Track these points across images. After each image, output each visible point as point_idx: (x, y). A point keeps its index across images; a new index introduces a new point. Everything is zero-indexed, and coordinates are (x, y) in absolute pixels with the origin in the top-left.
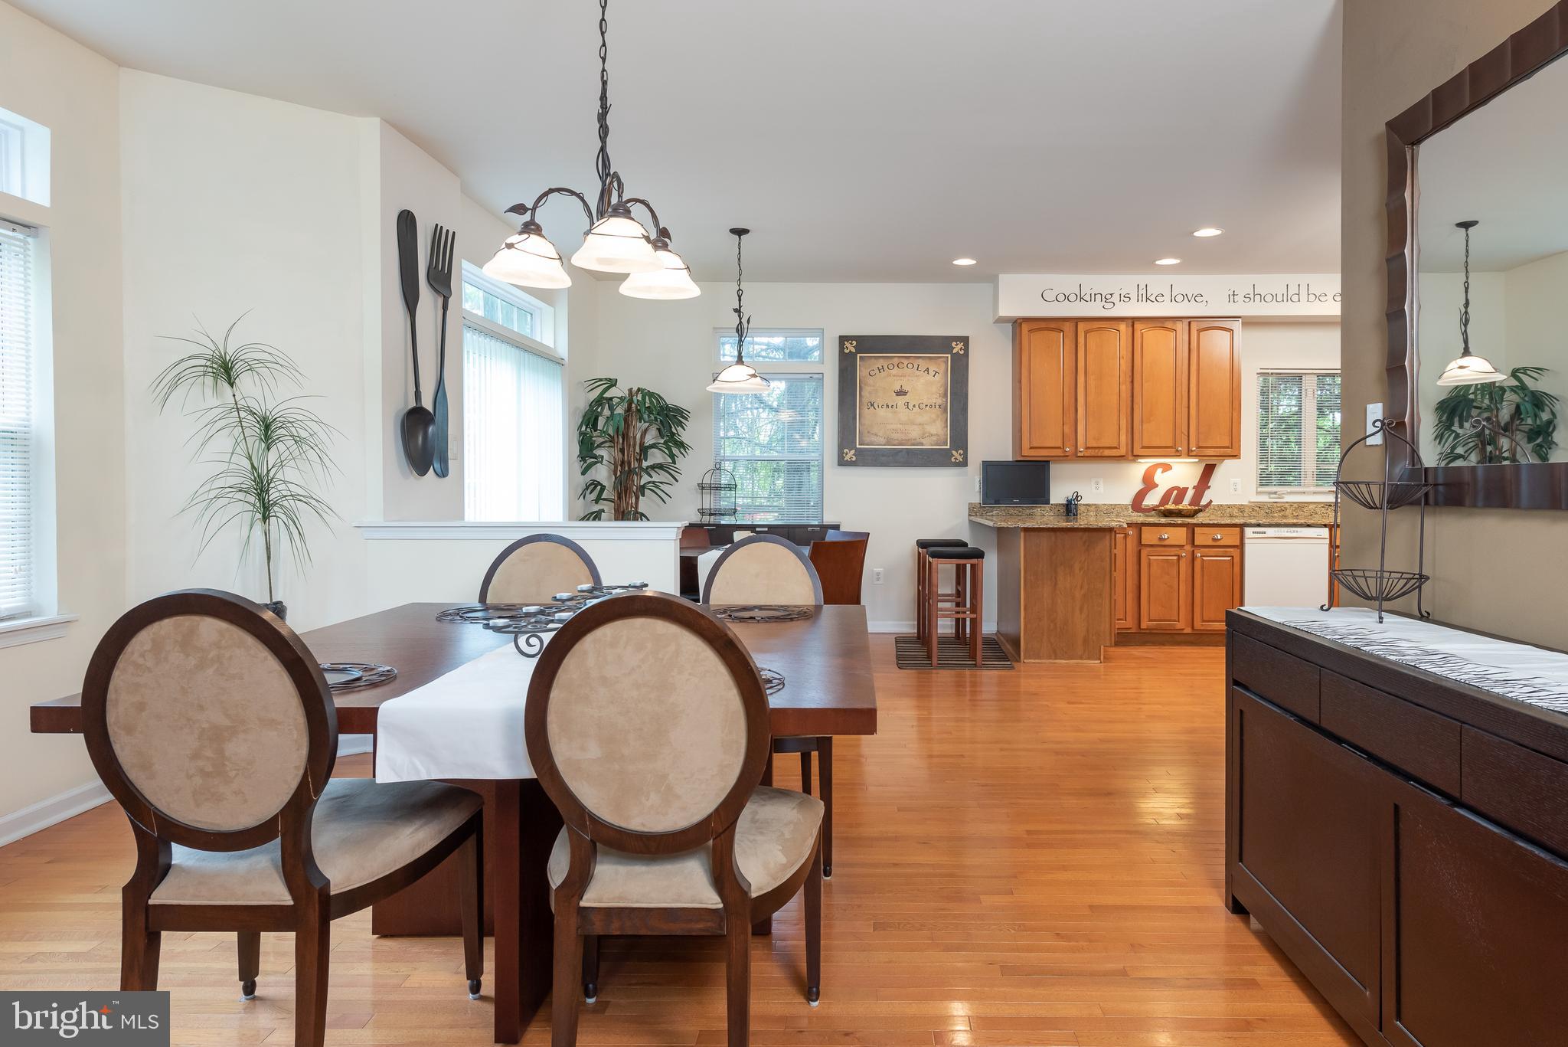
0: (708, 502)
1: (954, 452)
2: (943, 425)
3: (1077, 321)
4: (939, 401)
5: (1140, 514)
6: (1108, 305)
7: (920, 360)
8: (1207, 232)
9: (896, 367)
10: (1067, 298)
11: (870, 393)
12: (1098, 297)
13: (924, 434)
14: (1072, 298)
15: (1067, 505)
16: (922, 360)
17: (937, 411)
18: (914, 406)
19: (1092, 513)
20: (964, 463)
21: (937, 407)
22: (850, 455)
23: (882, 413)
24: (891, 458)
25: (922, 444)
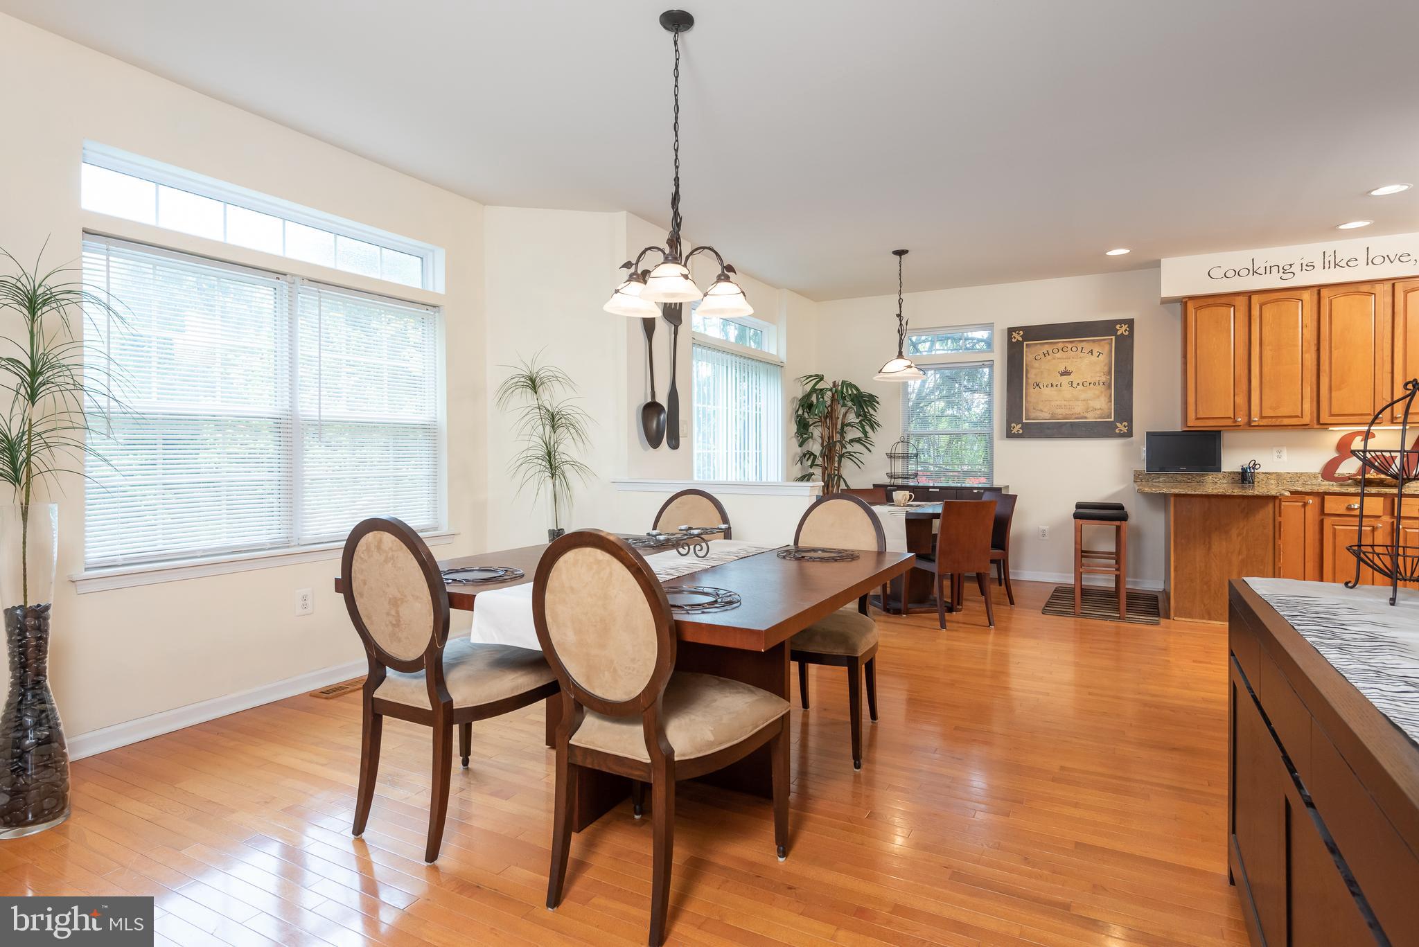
0: (899, 467)
1: (1118, 425)
2: (1107, 400)
3: (1249, 294)
4: (1103, 379)
5: (1332, 483)
6: (1285, 276)
7: (1085, 343)
8: (1389, 190)
9: (1060, 351)
10: (1238, 274)
11: (1036, 375)
12: (1275, 269)
13: (1088, 409)
14: (1244, 272)
15: (1242, 473)
16: (1086, 344)
17: (1101, 387)
18: (1078, 385)
19: (1272, 482)
20: (1129, 434)
21: (1101, 384)
22: (1017, 428)
23: (1047, 391)
24: (1055, 430)
25: (1086, 418)
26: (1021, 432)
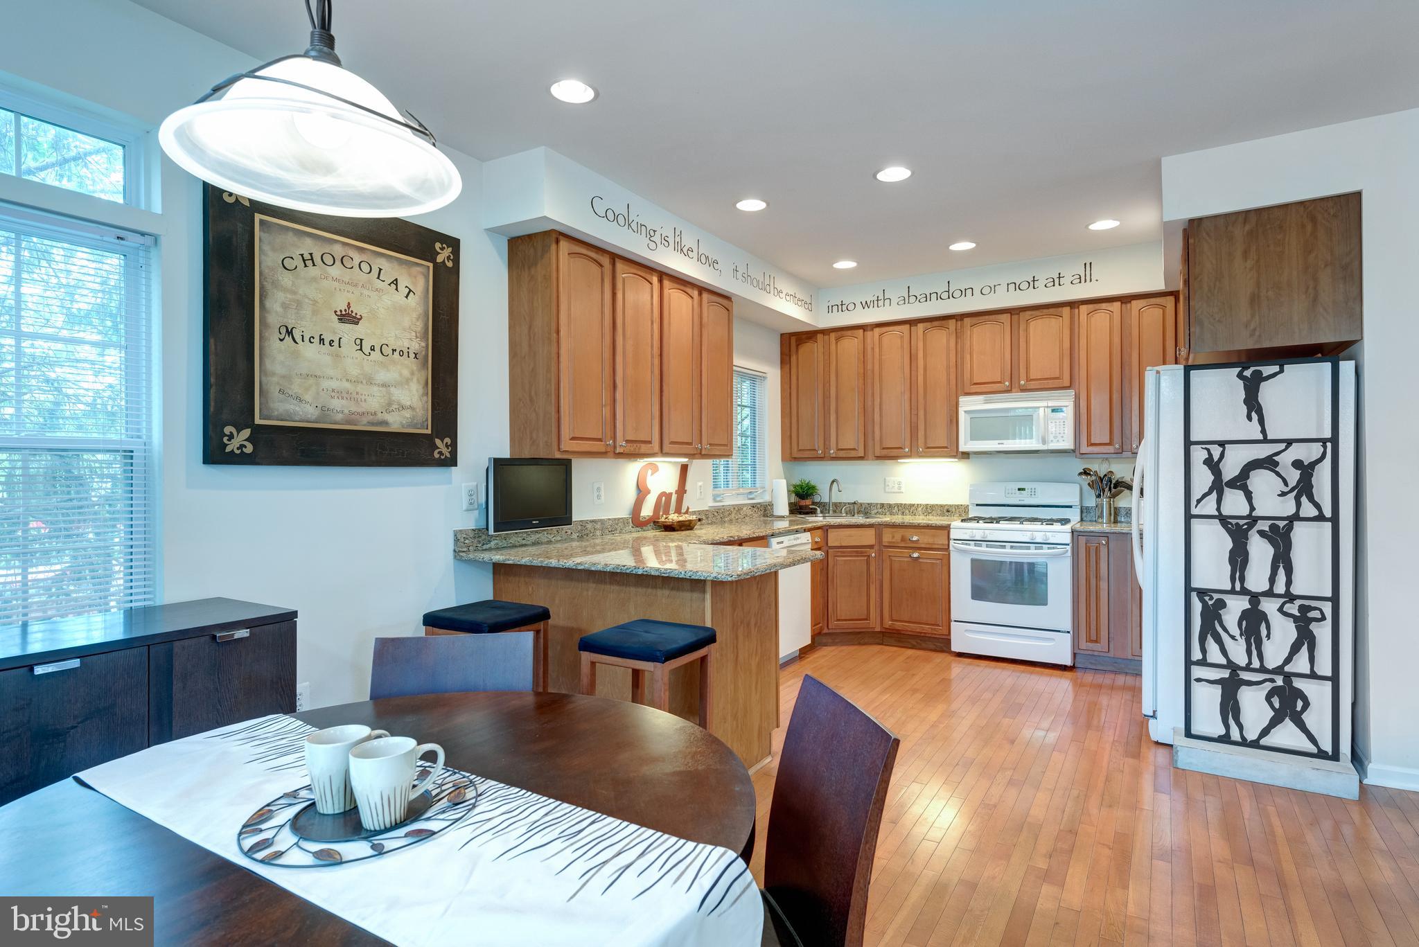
1: (438, 442)
2: (420, 390)
3: (614, 258)
4: (415, 345)
6: (652, 245)
7: (383, 260)
8: (894, 174)
9: (338, 263)
10: (616, 218)
11: (285, 306)
12: (643, 230)
13: (390, 404)
14: (621, 219)
16: (386, 262)
17: (411, 363)
18: (373, 349)
20: (451, 460)
21: (412, 356)
22: (237, 440)
23: (310, 352)
25: (385, 423)
26: (249, 449)
